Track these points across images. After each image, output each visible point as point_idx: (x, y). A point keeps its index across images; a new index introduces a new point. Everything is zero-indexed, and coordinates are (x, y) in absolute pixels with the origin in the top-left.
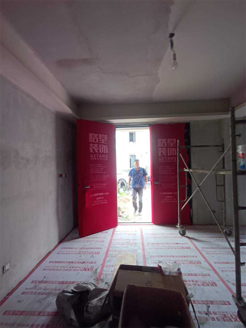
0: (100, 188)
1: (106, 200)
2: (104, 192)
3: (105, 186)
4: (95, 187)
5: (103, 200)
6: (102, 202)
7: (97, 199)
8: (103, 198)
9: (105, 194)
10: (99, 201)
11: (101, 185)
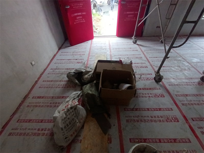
0: (78, 8)
1: (84, 19)
2: (82, 12)
3: (81, 6)
4: (74, 7)
5: (82, 19)
6: (81, 21)
7: (77, 18)
8: (82, 17)
9: (83, 13)
10: (79, 20)
11: (78, 5)
